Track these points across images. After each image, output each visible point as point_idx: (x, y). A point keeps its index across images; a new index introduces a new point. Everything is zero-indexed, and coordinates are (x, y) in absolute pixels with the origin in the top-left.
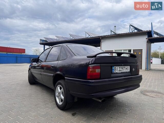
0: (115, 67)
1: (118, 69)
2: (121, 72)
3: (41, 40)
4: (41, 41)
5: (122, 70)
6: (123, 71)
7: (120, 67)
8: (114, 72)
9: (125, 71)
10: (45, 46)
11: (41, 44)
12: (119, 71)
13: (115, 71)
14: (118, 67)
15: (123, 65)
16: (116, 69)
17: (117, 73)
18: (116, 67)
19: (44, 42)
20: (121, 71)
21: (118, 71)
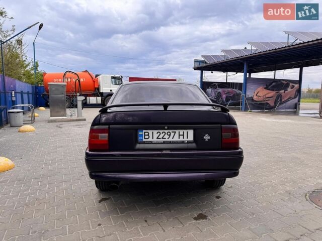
0: (144, 131)
1: (156, 135)
2: (164, 141)
3: (196, 61)
4: (196, 63)
5: (166, 136)
6: (171, 139)
7: (161, 131)
8: (144, 140)
9: (176, 139)
10: (204, 71)
11: (196, 69)
12: (157, 138)
13: (145, 138)
14: (155, 132)
15: (166, 128)
16: (148, 135)
17: (151, 143)
18: (150, 132)
19: (202, 65)
20: (163, 138)
21: (155, 139)
